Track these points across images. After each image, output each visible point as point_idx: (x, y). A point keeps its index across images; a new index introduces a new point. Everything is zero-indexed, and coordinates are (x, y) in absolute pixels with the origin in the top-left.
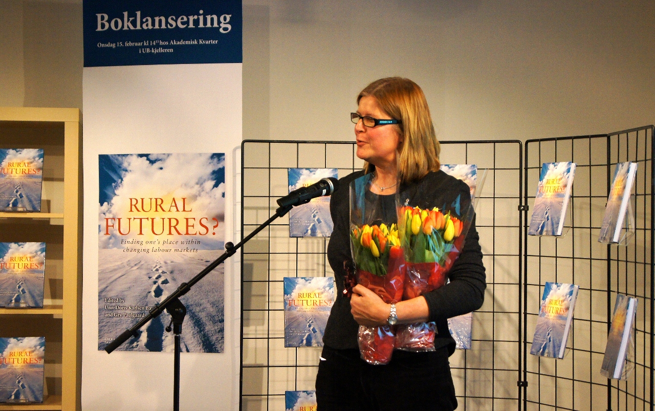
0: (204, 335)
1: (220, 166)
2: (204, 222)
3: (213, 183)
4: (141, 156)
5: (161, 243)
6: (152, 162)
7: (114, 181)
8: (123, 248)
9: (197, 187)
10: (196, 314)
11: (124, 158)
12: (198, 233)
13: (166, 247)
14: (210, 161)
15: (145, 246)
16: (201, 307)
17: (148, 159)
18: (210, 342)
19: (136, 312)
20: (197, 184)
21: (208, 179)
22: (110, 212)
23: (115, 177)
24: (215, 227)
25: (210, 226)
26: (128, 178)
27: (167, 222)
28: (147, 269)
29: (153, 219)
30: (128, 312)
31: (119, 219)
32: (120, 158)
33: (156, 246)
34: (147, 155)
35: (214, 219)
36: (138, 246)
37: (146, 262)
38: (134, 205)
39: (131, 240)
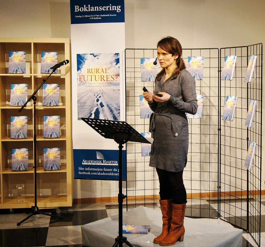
0: (113, 115)
1: (118, 58)
2: (113, 77)
3: (116, 63)
4: (91, 54)
5: (98, 84)
6: (95, 56)
7: (82, 63)
8: (85, 85)
9: (110, 65)
10: (111, 107)
11: (85, 55)
12: (111, 80)
13: (100, 85)
14: (114, 56)
15: (93, 85)
16: (112, 105)
17: (93, 55)
18: (115, 117)
19: (90, 107)
20: (110, 64)
21: (114, 62)
22: (81, 73)
23: (82, 61)
24: (116, 78)
25: (115, 78)
26: (86, 62)
27: (100, 77)
28: (94, 92)
29: (95, 76)
30: (88, 107)
31: (84, 76)
32: (84, 55)
33: (97, 85)
34: (93, 54)
35: (116, 75)
36: (90, 85)
37: (93, 90)
38: (89, 71)
39: (88, 83)
